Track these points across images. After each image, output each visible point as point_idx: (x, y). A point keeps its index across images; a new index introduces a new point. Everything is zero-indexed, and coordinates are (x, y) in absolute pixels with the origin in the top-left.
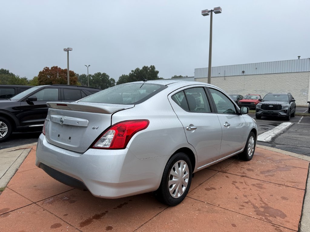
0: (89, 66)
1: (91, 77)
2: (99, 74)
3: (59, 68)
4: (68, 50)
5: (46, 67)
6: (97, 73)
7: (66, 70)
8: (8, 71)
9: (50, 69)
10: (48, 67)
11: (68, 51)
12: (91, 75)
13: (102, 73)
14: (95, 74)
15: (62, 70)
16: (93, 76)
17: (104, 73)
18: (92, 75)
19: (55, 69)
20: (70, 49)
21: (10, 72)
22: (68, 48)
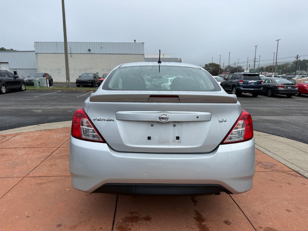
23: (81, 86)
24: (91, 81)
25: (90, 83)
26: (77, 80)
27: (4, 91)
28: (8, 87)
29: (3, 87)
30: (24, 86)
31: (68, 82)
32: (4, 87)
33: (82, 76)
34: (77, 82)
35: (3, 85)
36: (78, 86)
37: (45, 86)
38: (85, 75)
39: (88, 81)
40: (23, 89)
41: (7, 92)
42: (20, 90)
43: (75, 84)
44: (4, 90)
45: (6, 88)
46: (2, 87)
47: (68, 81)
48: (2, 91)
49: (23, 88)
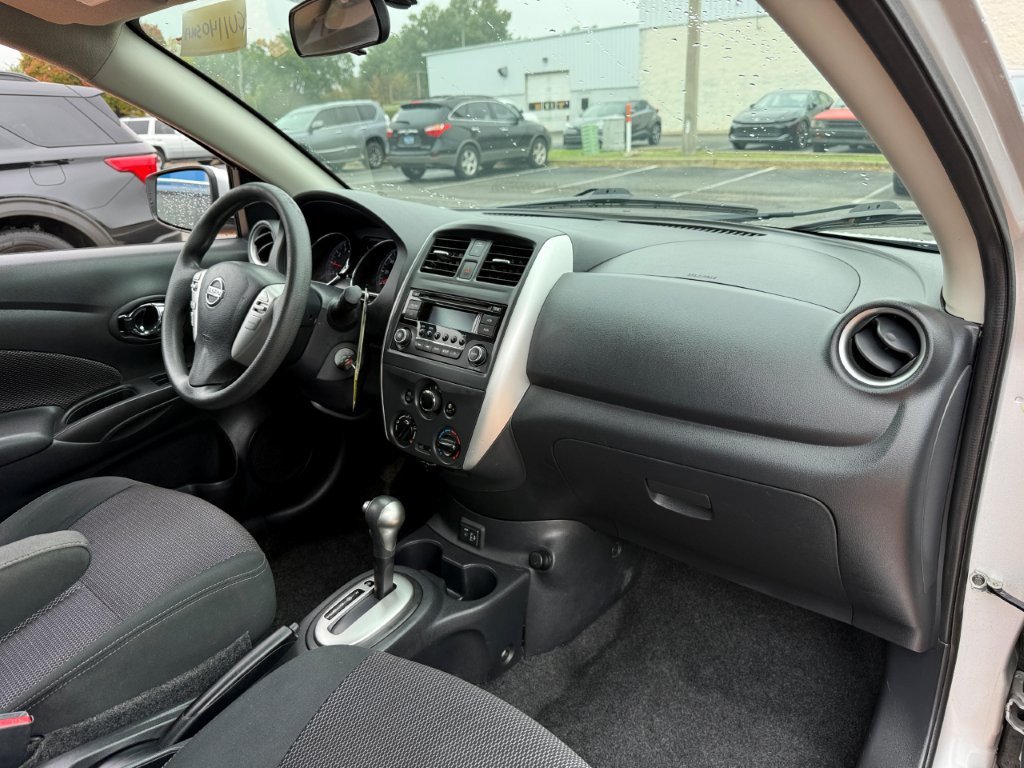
23: (749, 146)
24: (789, 124)
25: (784, 131)
26: (735, 122)
27: (472, 168)
28: (487, 155)
29: (469, 154)
30: (544, 151)
31: (687, 131)
32: (473, 156)
33: (763, 104)
34: (733, 131)
35: (470, 147)
36: (739, 146)
37: (616, 147)
38: (778, 98)
39: (777, 122)
40: (537, 160)
41: (478, 175)
42: (528, 163)
43: (727, 139)
44: (470, 165)
45: (478, 156)
46: (466, 154)
47: (688, 125)
48: (466, 168)
49: (538, 157)
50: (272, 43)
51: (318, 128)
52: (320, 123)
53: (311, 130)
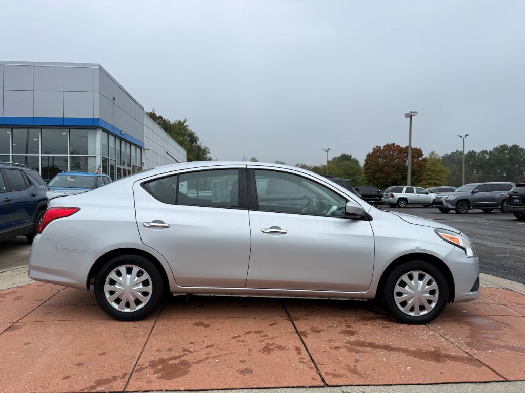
0: (466, 135)
1: (486, 155)
2: (504, 148)
3: (397, 146)
4: (410, 114)
5: (377, 147)
6: (498, 146)
7: (407, 148)
8: (350, 156)
9: (382, 148)
10: (379, 146)
11: (411, 116)
12: (486, 151)
13: (510, 145)
14: (494, 149)
15: (402, 148)
16: (491, 153)
17: (513, 146)
18: (488, 152)
19: (390, 147)
20: (413, 114)
21: (353, 157)
22: (411, 112)
50: (490, 152)
51: (476, 192)
52: (477, 190)
53: (473, 193)
